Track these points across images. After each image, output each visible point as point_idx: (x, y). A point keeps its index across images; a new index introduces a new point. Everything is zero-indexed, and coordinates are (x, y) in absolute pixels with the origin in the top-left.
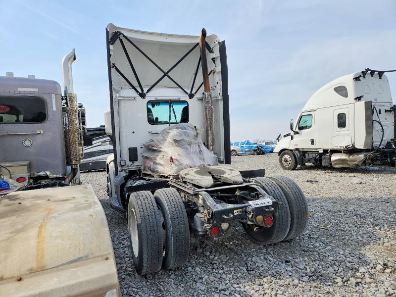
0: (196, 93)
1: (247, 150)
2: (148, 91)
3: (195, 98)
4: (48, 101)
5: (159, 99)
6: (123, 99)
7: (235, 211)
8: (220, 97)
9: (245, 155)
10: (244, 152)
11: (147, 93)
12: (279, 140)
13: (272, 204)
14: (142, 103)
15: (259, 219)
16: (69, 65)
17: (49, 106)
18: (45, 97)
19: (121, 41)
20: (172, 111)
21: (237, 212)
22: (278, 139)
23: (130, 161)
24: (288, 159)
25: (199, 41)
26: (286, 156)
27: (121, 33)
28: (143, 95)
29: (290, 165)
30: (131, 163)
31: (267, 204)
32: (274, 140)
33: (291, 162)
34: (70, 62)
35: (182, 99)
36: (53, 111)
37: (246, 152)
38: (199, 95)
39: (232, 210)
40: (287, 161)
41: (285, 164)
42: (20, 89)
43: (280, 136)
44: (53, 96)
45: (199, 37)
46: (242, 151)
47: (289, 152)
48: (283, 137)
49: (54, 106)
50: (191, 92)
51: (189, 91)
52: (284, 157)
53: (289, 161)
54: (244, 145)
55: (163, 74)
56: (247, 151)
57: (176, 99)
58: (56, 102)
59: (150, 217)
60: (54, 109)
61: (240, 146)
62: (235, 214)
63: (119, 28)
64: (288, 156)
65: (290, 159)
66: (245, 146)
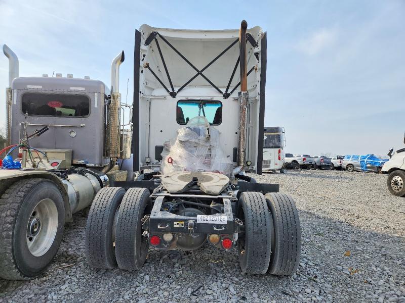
0: (232, 92)
1: (368, 165)
2: (179, 90)
3: (230, 98)
4: (92, 99)
5: (189, 98)
6: (154, 98)
7: (175, 223)
8: (258, 98)
9: (366, 171)
10: (364, 168)
11: (178, 92)
12: (391, 157)
13: (226, 223)
14: (172, 102)
15: (213, 238)
16: (117, 67)
17: (92, 102)
18: (90, 95)
19: (156, 40)
20: (202, 112)
21: (178, 224)
22: (390, 155)
23: (156, 159)
24: (399, 181)
25: (238, 35)
26: (397, 177)
27: (158, 33)
28: (173, 95)
29: (400, 190)
30: (157, 161)
31: (220, 223)
32: (385, 155)
33: (402, 186)
34: (118, 64)
35: (215, 99)
36: (95, 108)
37: (367, 168)
38: (235, 95)
39: (171, 221)
40: (397, 184)
41: (394, 187)
42: (72, 88)
43: (392, 150)
44: (96, 94)
45: (239, 30)
46: (362, 167)
47: (402, 173)
48: (396, 153)
49: (97, 104)
50: (227, 91)
51: (224, 91)
52: (394, 179)
53: (399, 184)
54: (365, 160)
55: (197, 73)
56: (369, 168)
57: (209, 99)
58: (99, 100)
59: (99, 212)
60: (96, 106)
61: (359, 160)
62: (175, 226)
63: (156, 29)
64: (400, 178)
65: (402, 182)
66: (367, 161)
